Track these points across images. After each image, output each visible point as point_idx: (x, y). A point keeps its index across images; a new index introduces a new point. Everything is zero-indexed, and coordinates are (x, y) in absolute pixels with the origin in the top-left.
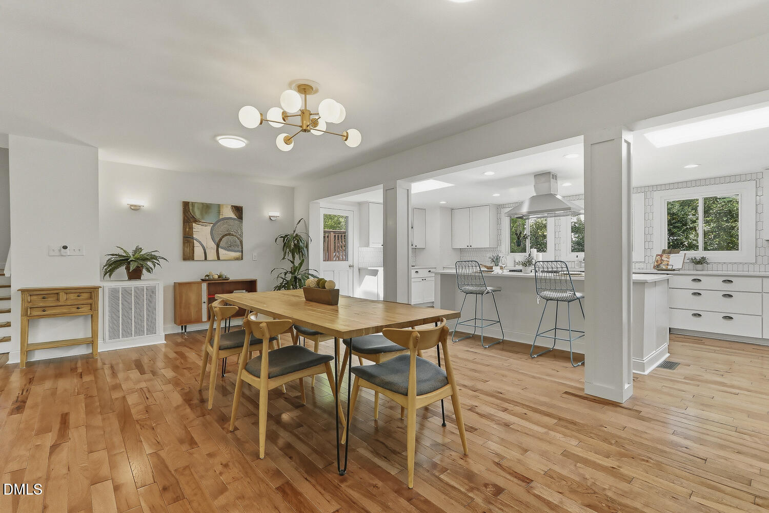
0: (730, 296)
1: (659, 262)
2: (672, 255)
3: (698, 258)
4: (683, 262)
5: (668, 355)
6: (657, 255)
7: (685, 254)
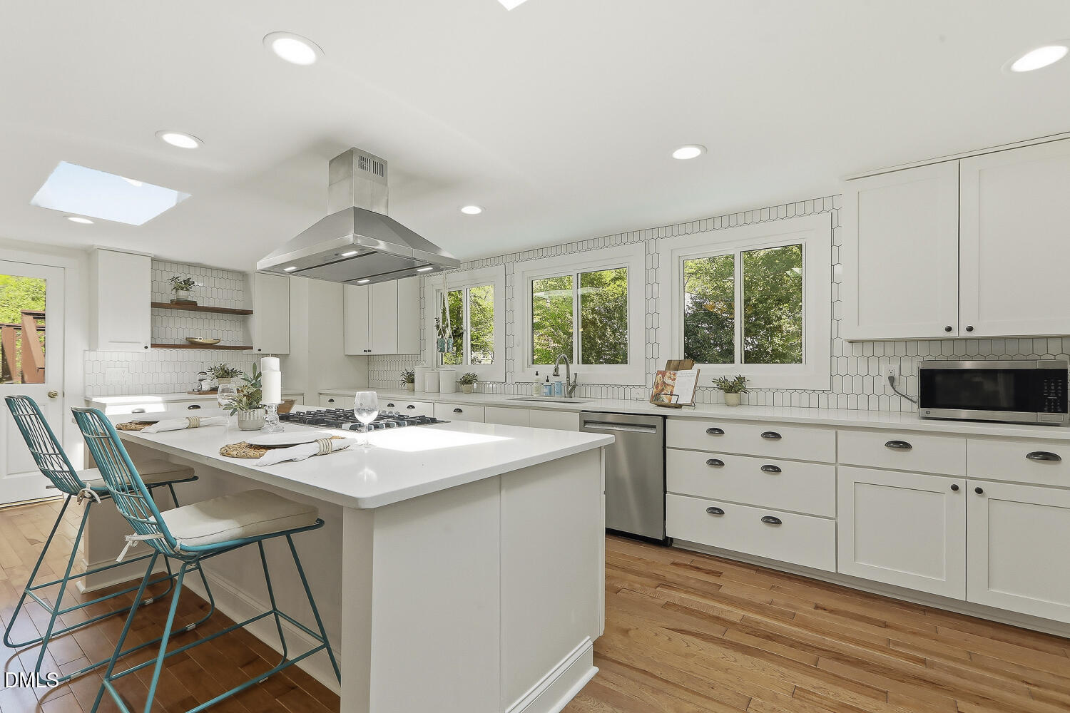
0: (776, 470)
1: (660, 388)
2: (679, 373)
3: (731, 379)
4: (696, 387)
5: (595, 670)
6: (659, 373)
7: (699, 371)
